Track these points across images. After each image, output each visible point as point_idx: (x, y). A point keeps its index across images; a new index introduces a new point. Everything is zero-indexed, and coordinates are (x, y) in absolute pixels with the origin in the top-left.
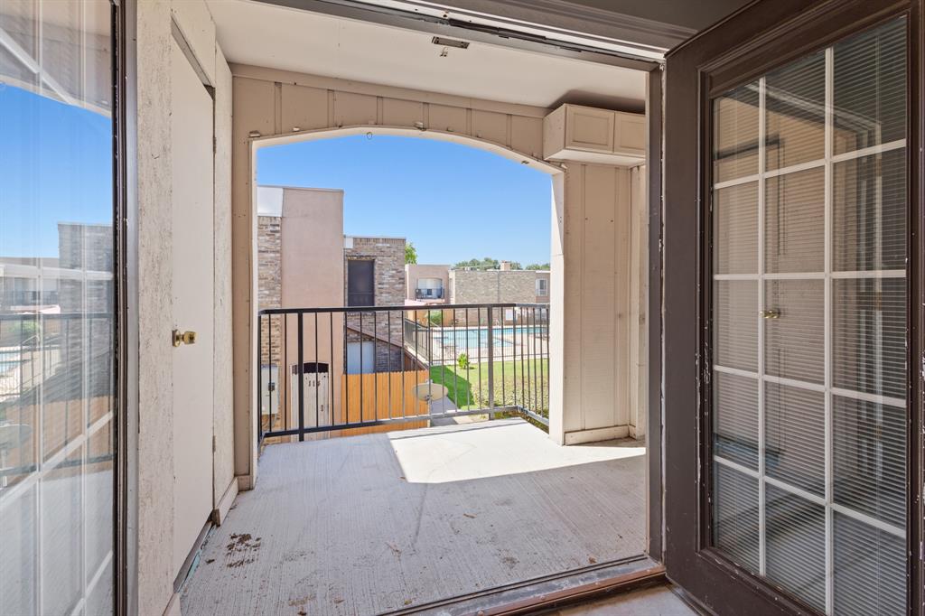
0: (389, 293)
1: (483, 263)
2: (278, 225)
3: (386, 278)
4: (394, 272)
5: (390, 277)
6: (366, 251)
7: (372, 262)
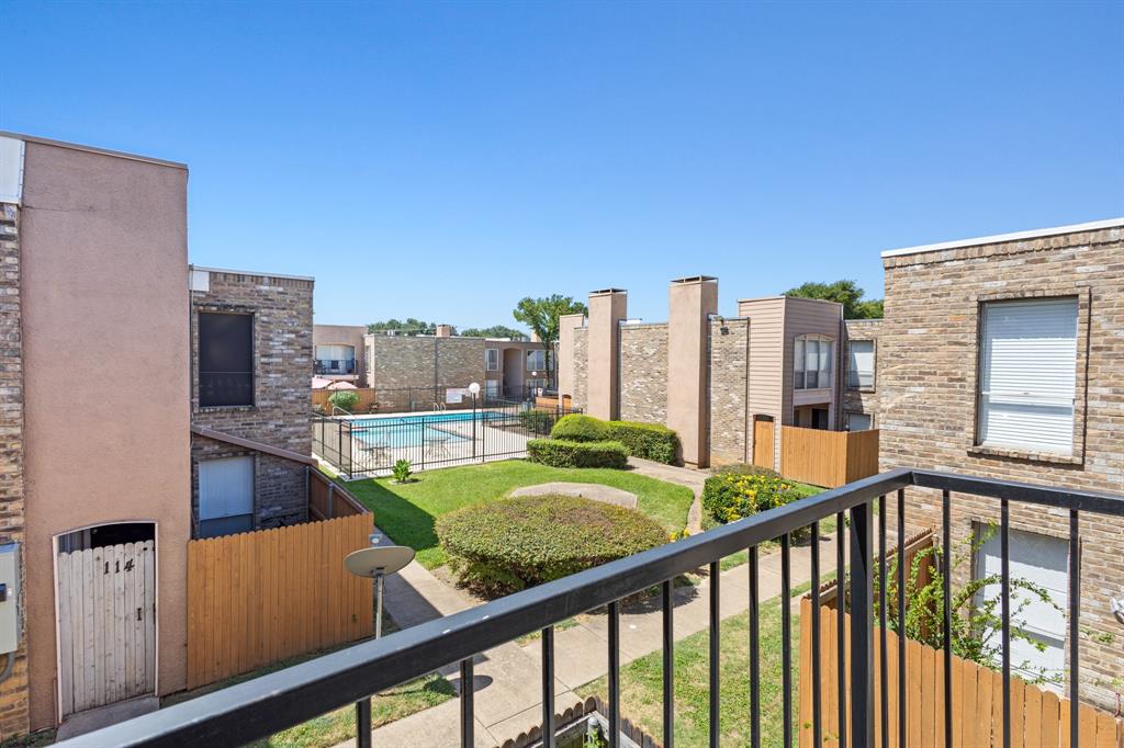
0: (282, 372)
1: (405, 326)
2: (11, 224)
3: (277, 346)
4: (293, 336)
5: (284, 344)
6: (234, 297)
7: (248, 319)
